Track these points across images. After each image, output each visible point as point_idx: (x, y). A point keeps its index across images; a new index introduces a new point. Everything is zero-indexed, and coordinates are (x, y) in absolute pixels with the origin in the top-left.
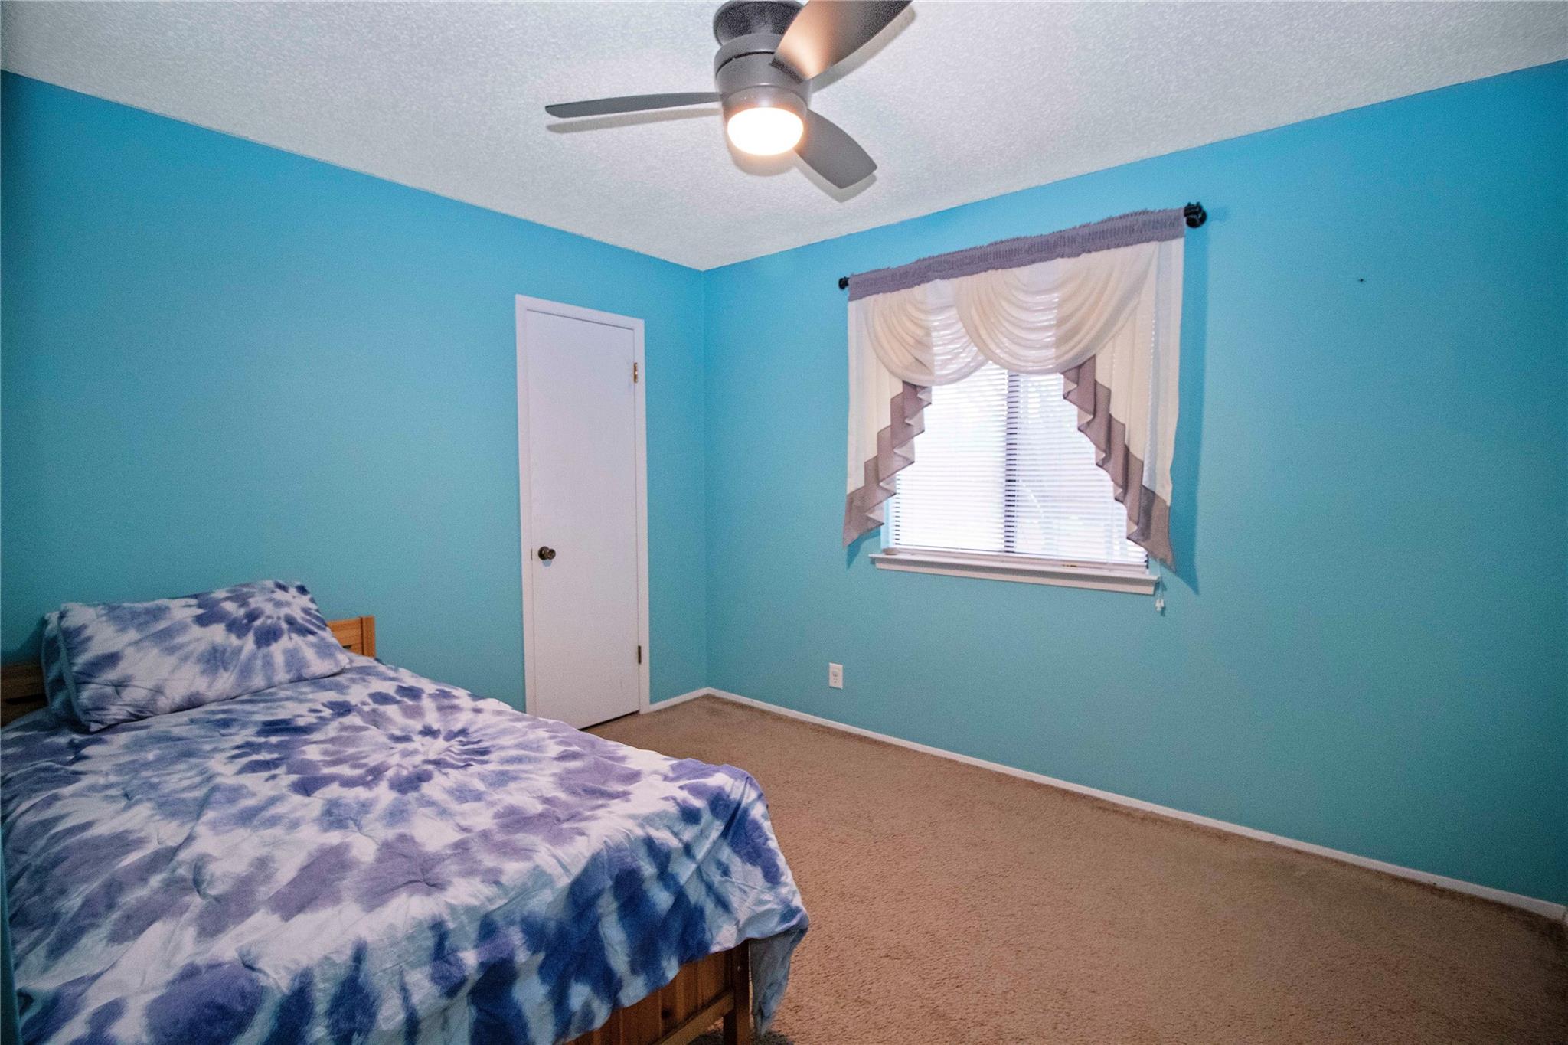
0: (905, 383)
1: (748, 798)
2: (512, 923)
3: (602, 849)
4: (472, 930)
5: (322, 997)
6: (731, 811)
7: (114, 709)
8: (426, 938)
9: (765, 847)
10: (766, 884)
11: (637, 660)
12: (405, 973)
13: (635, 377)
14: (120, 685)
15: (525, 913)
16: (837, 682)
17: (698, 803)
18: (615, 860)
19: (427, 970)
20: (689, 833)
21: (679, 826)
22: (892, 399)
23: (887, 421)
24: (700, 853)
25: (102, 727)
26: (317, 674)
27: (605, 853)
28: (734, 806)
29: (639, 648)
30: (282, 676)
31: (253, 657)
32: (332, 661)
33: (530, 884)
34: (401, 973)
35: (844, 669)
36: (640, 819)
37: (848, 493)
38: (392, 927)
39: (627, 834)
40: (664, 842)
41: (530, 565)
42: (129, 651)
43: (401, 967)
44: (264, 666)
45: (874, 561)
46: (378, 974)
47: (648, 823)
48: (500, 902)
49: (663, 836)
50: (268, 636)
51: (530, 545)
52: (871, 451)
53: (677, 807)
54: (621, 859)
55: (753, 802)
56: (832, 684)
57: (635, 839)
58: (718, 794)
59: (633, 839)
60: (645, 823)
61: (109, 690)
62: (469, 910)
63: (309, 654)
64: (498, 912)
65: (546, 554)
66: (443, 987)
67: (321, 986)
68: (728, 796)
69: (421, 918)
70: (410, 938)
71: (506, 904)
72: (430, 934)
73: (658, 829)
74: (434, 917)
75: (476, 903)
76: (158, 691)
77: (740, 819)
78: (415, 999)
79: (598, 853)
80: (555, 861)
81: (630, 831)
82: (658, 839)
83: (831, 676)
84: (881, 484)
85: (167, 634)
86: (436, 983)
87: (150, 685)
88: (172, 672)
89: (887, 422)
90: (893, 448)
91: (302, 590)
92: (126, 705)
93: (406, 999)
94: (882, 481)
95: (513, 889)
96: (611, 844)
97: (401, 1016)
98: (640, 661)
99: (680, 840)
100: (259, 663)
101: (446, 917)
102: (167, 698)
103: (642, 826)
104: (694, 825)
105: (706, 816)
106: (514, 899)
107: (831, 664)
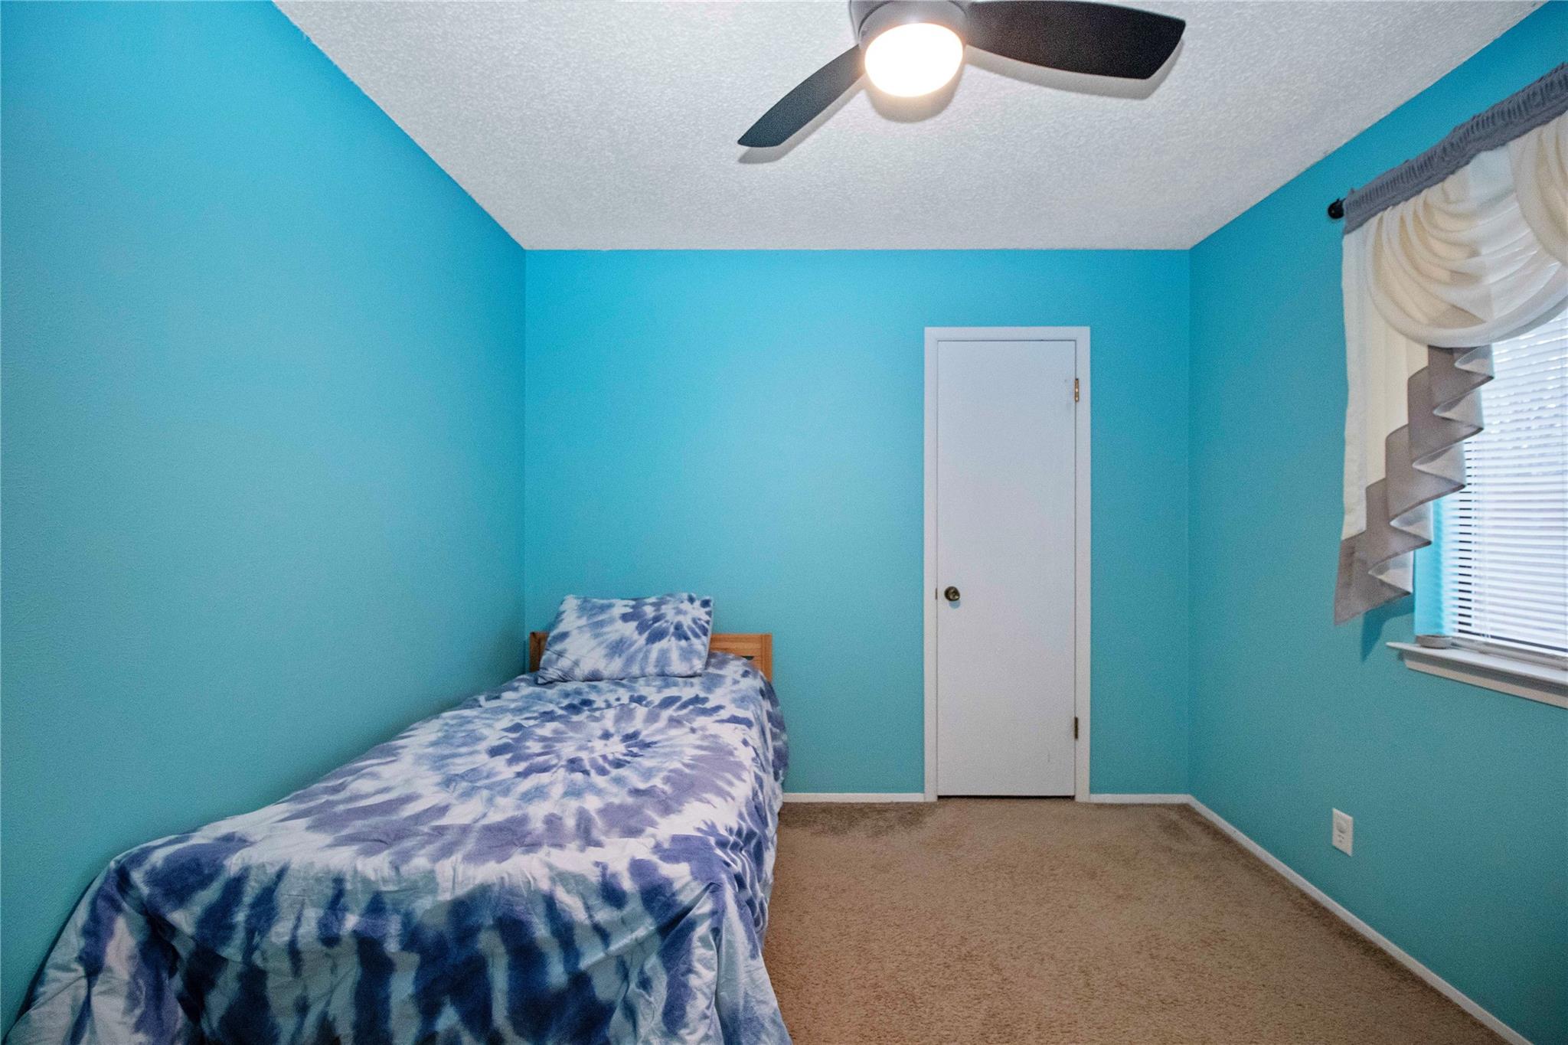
0: (1430, 347)
1: (699, 908)
2: (397, 912)
3: (494, 884)
4: (364, 900)
5: (251, 891)
6: (671, 914)
7: (551, 670)
8: (327, 887)
9: (682, 978)
10: (662, 1025)
11: (1072, 733)
12: (305, 906)
13: (1077, 395)
14: (560, 654)
15: (410, 908)
16: (1344, 842)
17: (627, 884)
18: (502, 902)
19: (321, 912)
20: (604, 915)
21: (595, 901)
22: (1410, 380)
23: (1400, 417)
24: (617, 945)
25: (545, 681)
26: (676, 673)
27: (496, 889)
28: (677, 910)
29: (1076, 720)
30: (651, 669)
31: (639, 650)
32: (688, 665)
33: (421, 884)
34: (303, 904)
35: (1355, 824)
36: (555, 873)
37: (1343, 537)
38: (312, 864)
39: (529, 882)
40: (567, 909)
41: (933, 607)
42: (574, 633)
43: (304, 900)
44: (642, 659)
45: (1402, 654)
46: (286, 895)
47: (561, 880)
48: (391, 888)
49: (572, 904)
50: (657, 636)
51: (933, 584)
52: (1377, 471)
53: (600, 879)
54: (510, 904)
55: (703, 917)
56: (1336, 843)
57: (535, 891)
58: (660, 886)
59: (532, 889)
60: (557, 879)
61: (555, 656)
62: (366, 881)
63: (675, 655)
64: (388, 895)
65: (952, 594)
66: (321, 933)
67: (253, 884)
68: (674, 894)
69: (332, 868)
70: (318, 880)
71: (396, 892)
72: (331, 885)
73: (568, 892)
74: (340, 872)
75: (373, 878)
76: (576, 663)
77: (681, 930)
78: (301, 931)
79: (489, 886)
80: (452, 873)
81: (534, 879)
82: (561, 902)
83: (1336, 832)
84: (1393, 523)
85: (601, 624)
86: (320, 928)
87: (573, 658)
88: (589, 652)
89: (1403, 419)
90: (1413, 461)
91: (705, 604)
92: (558, 670)
93: (296, 927)
94: (1393, 519)
95: (405, 881)
96: (507, 884)
97: (287, 938)
98: (1076, 736)
99: (591, 916)
100: (641, 655)
101: (348, 877)
102: (580, 670)
103: (553, 880)
104: (614, 908)
105: (634, 905)
106: (405, 890)
107: (1335, 811)
